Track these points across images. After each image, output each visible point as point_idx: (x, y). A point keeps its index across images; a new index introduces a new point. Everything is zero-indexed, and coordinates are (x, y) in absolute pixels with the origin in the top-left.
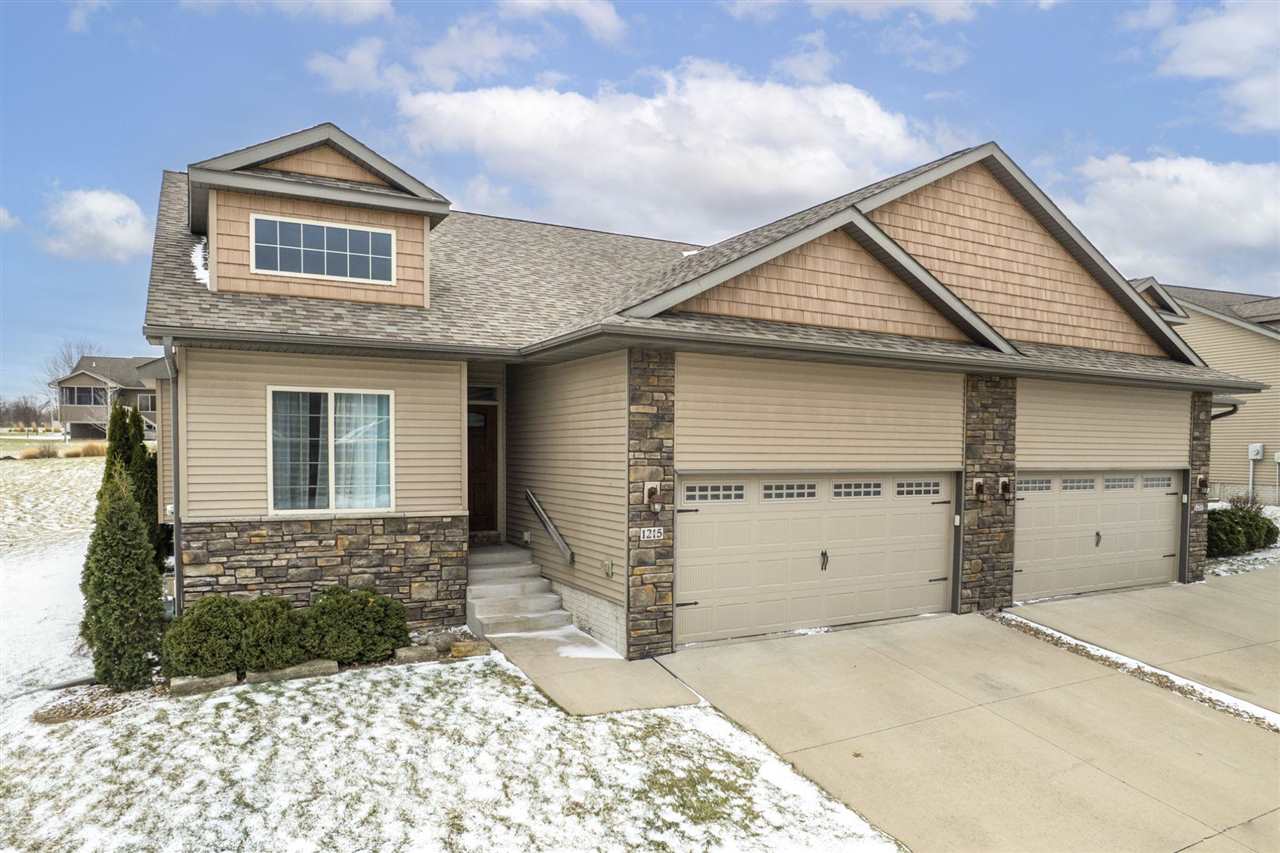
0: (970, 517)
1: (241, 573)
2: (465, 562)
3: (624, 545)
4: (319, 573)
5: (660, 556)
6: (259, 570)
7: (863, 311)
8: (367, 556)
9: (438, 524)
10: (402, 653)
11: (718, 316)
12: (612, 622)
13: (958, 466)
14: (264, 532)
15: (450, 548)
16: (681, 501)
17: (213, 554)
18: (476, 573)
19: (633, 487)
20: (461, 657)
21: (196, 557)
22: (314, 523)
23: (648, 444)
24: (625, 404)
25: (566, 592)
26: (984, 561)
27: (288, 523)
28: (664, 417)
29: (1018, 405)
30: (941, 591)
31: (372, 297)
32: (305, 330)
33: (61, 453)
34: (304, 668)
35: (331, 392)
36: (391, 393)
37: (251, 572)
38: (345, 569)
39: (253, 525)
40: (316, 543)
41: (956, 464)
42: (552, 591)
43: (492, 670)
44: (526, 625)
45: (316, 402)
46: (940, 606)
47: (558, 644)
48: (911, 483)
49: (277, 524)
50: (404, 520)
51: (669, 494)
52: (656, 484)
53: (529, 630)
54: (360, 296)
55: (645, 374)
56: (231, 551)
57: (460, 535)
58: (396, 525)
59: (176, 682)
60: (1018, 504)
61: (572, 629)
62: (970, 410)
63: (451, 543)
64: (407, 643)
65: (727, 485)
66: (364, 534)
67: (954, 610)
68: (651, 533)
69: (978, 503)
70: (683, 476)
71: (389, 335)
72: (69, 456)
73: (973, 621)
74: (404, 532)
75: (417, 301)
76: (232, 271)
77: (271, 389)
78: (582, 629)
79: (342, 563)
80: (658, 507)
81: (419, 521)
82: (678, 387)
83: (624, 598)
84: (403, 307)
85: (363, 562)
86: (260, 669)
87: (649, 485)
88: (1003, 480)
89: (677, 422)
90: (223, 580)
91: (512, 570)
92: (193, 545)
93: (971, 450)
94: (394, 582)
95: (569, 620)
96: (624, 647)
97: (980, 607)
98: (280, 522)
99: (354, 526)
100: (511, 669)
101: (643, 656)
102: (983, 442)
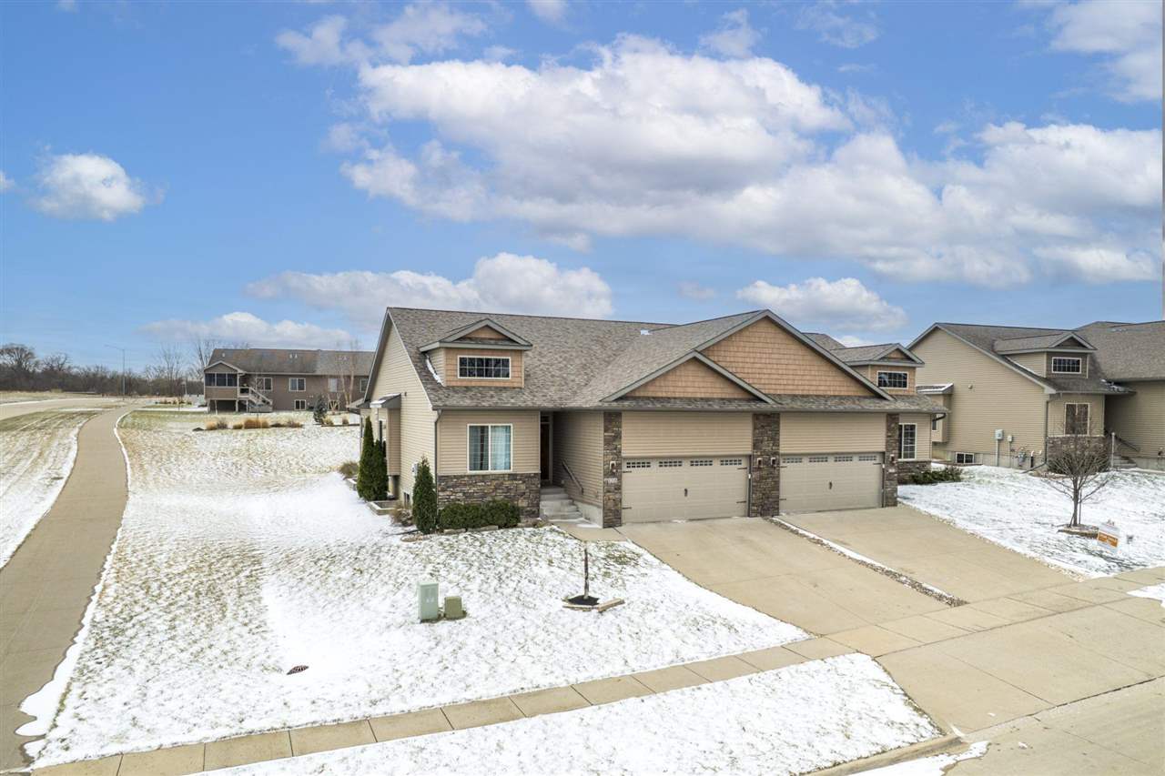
0: (756, 475)
1: (458, 495)
2: (539, 492)
3: (602, 485)
4: (485, 495)
5: (616, 489)
6: (464, 494)
7: (703, 390)
8: (502, 489)
9: (528, 476)
10: (519, 524)
11: (639, 397)
12: (597, 514)
13: (750, 453)
14: (466, 479)
15: (533, 486)
16: (624, 468)
17: (448, 487)
18: (542, 497)
19: (606, 463)
20: (541, 527)
21: (442, 488)
22: (483, 476)
23: (611, 447)
24: (602, 432)
25: (580, 505)
26: (763, 494)
27: (474, 476)
28: (618, 437)
29: (781, 425)
30: (743, 507)
31: (502, 385)
32: (484, 404)
33: (230, 425)
34: (487, 528)
35: (490, 425)
36: (511, 425)
37: (461, 494)
38: (494, 494)
39: (462, 477)
40: (484, 484)
41: (749, 451)
42: (573, 504)
43: (552, 531)
44: (564, 517)
45: (483, 429)
46: (743, 514)
47: (577, 523)
48: (727, 460)
50: (516, 475)
51: (619, 466)
52: (614, 462)
53: (565, 519)
54: (498, 385)
55: (610, 421)
56: (454, 486)
57: (537, 481)
58: (513, 477)
59: (446, 531)
60: (782, 470)
61: (582, 519)
62: (755, 428)
63: (534, 484)
64: (520, 522)
65: (643, 463)
66: (501, 480)
67: (749, 516)
68: (612, 480)
69: (759, 469)
70: (625, 459)
71: (513, 404)
72: (238, 428)
73: (759, 520)
74: (516, 480)
75: (519, 385)
76: (451, 378)
77: (468, 425)
78: (586, 518)
79: (493, 491)
80: (615, 471)
81: (522, 475)
82: (623, 425)
83: (602, 505)
84: (514, 388)
85: (501, 491)
86: (473, 527)
87: (612, 462)
88: (772, 458)
89: (623, 438)
90: (452, 497)
91: (557, 496)
92: (441, 484)
93: (755, 446)
94: (512, 499)
95: (581, 516)
96: (602, 523)
97: (761, 515)
98: (471, 476)
99: (497, 477)
100: (560, 530)
101: (610, 527)
102: (762, 442)
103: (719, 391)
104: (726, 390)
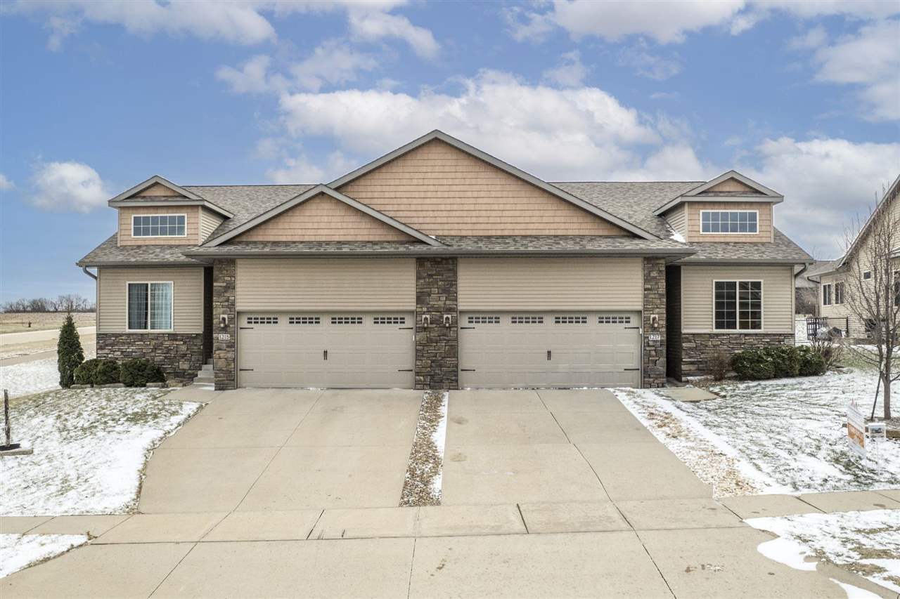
0: (422, 336)
1: (116, 353)
4: (143, 355)
5: (228, 347)
6: (122, 352)
8: (161, 349)
9: (190, 337)
13: (414, 308)
14: (123, 338)
15: (195, 348)
16: (243, 324)
17: (107, 345)
20: (169, 387)
21: (101, 346)
22: (142, 335)
23: (222, 299)
26: (433, 361)
27: (133, 334)
28: (231, 287)
29: (459, 274)
30: (407, 377)
31: (177, 243)
35: (149, 282)
36: (173, 282)
37: (119, 353)
38: (153, 354)
39: (121, 335)
40: (142, 343)
46: (407, 385)
48: (383, 317)
49: (129, 335)
50: (177, 335)
51: (232, 320)
52: (226, 316)
54: (173, 243)
55: (221, 270)
56: (112, 345)
57: (200, 342)
58: (173, 337)
60: (464, 331)
63: (196, 345)
65: (269, 317)
66: (161, 340)
67: (414, 388)
68: (223, 337)
69: (428, 329)
70: (243, 313)
74: (176, 340)
75: (196, 242)
76: (125, 238)
77: (127, 282)
79: (152, 351)
80: (225, 325)
81: (182, 335)
82: (238, 274)
85: (160, 352)
87: (222, 316)
88: (445, 316)
89: (237, 289)
90: (110, 356)
92: (101, 342)
94: (172, 361)
97: (431, 388)
99: (158, 336)
101: (220, 389)
102: (429, 295)
103: (365, 232)
104: (373, 232)
